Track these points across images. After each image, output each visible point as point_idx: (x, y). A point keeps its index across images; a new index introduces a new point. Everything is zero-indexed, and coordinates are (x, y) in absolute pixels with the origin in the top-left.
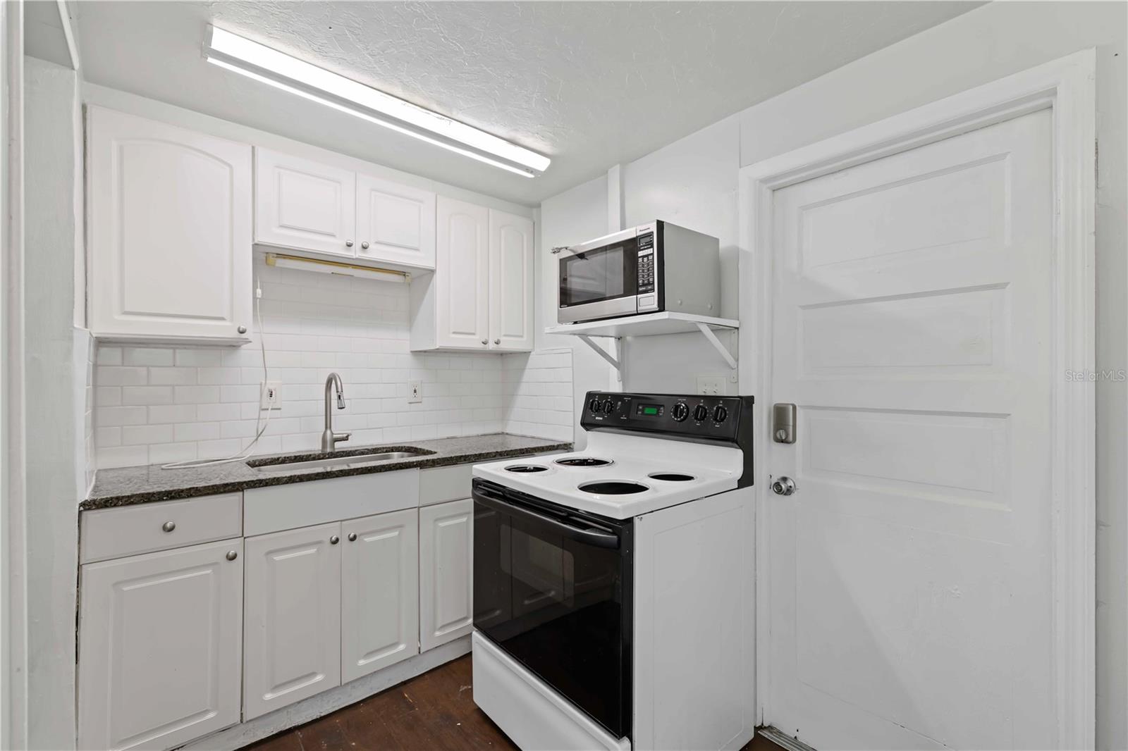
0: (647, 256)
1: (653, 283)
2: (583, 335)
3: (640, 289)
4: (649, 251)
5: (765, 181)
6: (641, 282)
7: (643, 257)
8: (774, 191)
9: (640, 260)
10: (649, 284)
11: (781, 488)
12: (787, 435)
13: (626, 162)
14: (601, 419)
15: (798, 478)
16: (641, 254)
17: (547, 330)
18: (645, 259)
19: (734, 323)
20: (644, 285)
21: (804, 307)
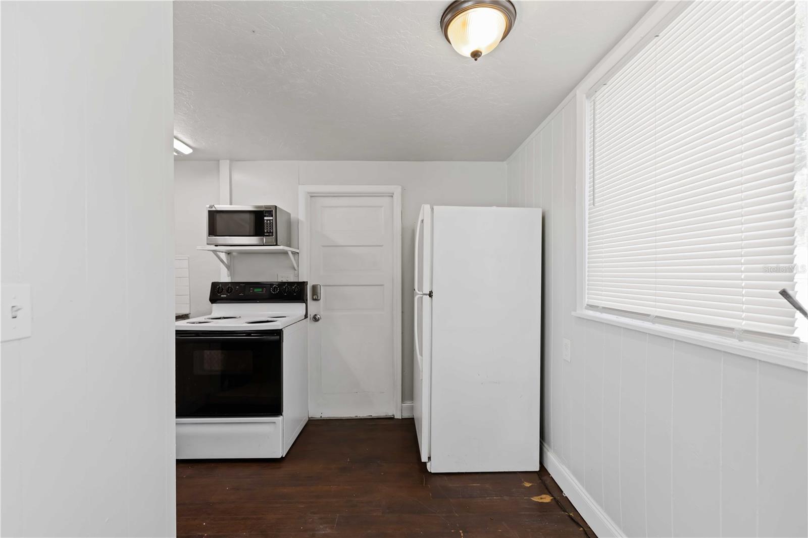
0: (270, 220)
1: (273, 233)
2: (214, 252)
3: (265, 234)
4: (271, 218)
5: (309, 193)
6: (266, 231)
7: (267, 220)
8: (311, 197)
9: (265, 221)
10: (270, 232)
11: (315, 319)
12: (318, 297)
13: (233, 160)
14: (225, 296)
15: (321, 314)
16: (265, 218)
17: (199, 248)
18: (269, 221)
19: (297, 251)
20: (267, 232)
21: (323, 246)
